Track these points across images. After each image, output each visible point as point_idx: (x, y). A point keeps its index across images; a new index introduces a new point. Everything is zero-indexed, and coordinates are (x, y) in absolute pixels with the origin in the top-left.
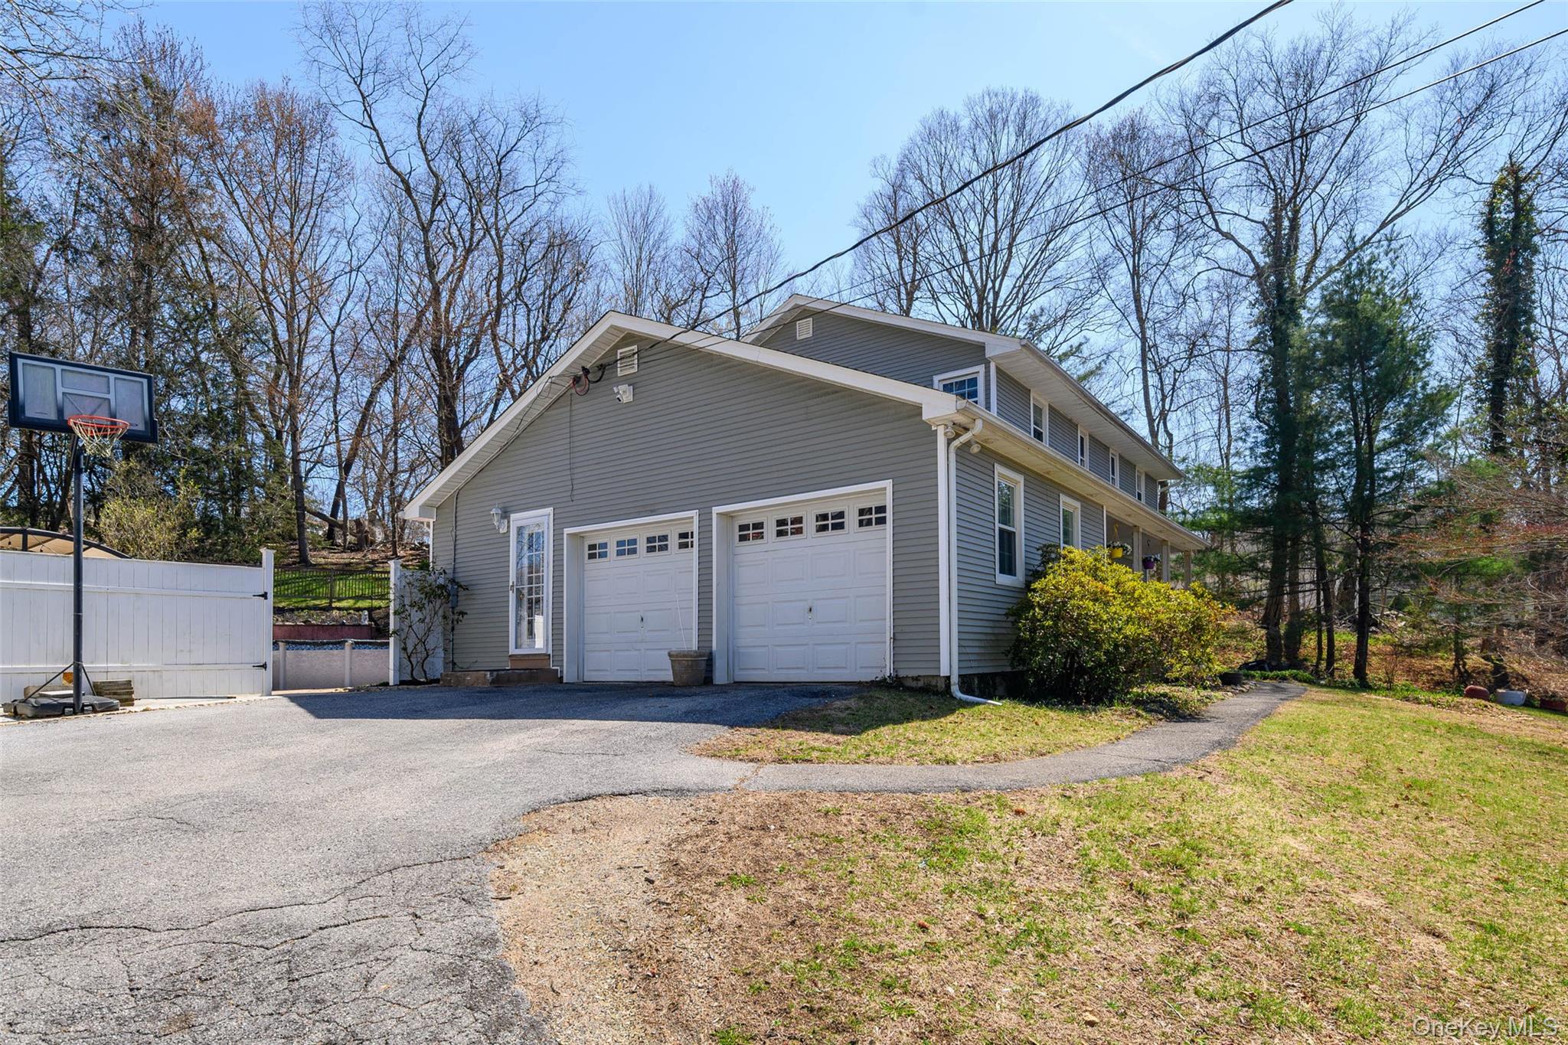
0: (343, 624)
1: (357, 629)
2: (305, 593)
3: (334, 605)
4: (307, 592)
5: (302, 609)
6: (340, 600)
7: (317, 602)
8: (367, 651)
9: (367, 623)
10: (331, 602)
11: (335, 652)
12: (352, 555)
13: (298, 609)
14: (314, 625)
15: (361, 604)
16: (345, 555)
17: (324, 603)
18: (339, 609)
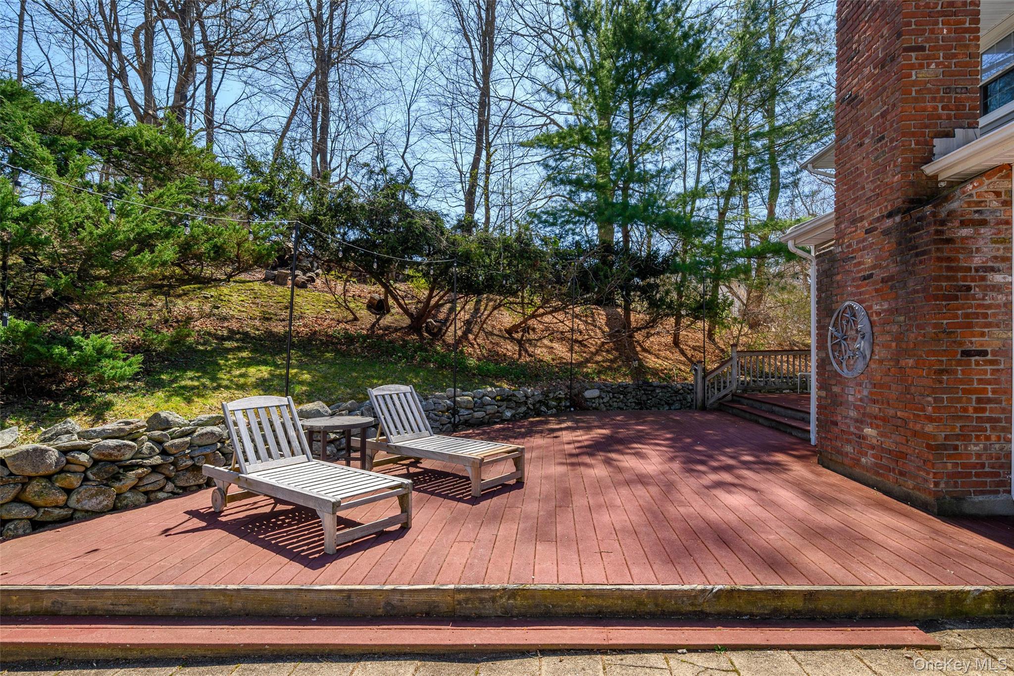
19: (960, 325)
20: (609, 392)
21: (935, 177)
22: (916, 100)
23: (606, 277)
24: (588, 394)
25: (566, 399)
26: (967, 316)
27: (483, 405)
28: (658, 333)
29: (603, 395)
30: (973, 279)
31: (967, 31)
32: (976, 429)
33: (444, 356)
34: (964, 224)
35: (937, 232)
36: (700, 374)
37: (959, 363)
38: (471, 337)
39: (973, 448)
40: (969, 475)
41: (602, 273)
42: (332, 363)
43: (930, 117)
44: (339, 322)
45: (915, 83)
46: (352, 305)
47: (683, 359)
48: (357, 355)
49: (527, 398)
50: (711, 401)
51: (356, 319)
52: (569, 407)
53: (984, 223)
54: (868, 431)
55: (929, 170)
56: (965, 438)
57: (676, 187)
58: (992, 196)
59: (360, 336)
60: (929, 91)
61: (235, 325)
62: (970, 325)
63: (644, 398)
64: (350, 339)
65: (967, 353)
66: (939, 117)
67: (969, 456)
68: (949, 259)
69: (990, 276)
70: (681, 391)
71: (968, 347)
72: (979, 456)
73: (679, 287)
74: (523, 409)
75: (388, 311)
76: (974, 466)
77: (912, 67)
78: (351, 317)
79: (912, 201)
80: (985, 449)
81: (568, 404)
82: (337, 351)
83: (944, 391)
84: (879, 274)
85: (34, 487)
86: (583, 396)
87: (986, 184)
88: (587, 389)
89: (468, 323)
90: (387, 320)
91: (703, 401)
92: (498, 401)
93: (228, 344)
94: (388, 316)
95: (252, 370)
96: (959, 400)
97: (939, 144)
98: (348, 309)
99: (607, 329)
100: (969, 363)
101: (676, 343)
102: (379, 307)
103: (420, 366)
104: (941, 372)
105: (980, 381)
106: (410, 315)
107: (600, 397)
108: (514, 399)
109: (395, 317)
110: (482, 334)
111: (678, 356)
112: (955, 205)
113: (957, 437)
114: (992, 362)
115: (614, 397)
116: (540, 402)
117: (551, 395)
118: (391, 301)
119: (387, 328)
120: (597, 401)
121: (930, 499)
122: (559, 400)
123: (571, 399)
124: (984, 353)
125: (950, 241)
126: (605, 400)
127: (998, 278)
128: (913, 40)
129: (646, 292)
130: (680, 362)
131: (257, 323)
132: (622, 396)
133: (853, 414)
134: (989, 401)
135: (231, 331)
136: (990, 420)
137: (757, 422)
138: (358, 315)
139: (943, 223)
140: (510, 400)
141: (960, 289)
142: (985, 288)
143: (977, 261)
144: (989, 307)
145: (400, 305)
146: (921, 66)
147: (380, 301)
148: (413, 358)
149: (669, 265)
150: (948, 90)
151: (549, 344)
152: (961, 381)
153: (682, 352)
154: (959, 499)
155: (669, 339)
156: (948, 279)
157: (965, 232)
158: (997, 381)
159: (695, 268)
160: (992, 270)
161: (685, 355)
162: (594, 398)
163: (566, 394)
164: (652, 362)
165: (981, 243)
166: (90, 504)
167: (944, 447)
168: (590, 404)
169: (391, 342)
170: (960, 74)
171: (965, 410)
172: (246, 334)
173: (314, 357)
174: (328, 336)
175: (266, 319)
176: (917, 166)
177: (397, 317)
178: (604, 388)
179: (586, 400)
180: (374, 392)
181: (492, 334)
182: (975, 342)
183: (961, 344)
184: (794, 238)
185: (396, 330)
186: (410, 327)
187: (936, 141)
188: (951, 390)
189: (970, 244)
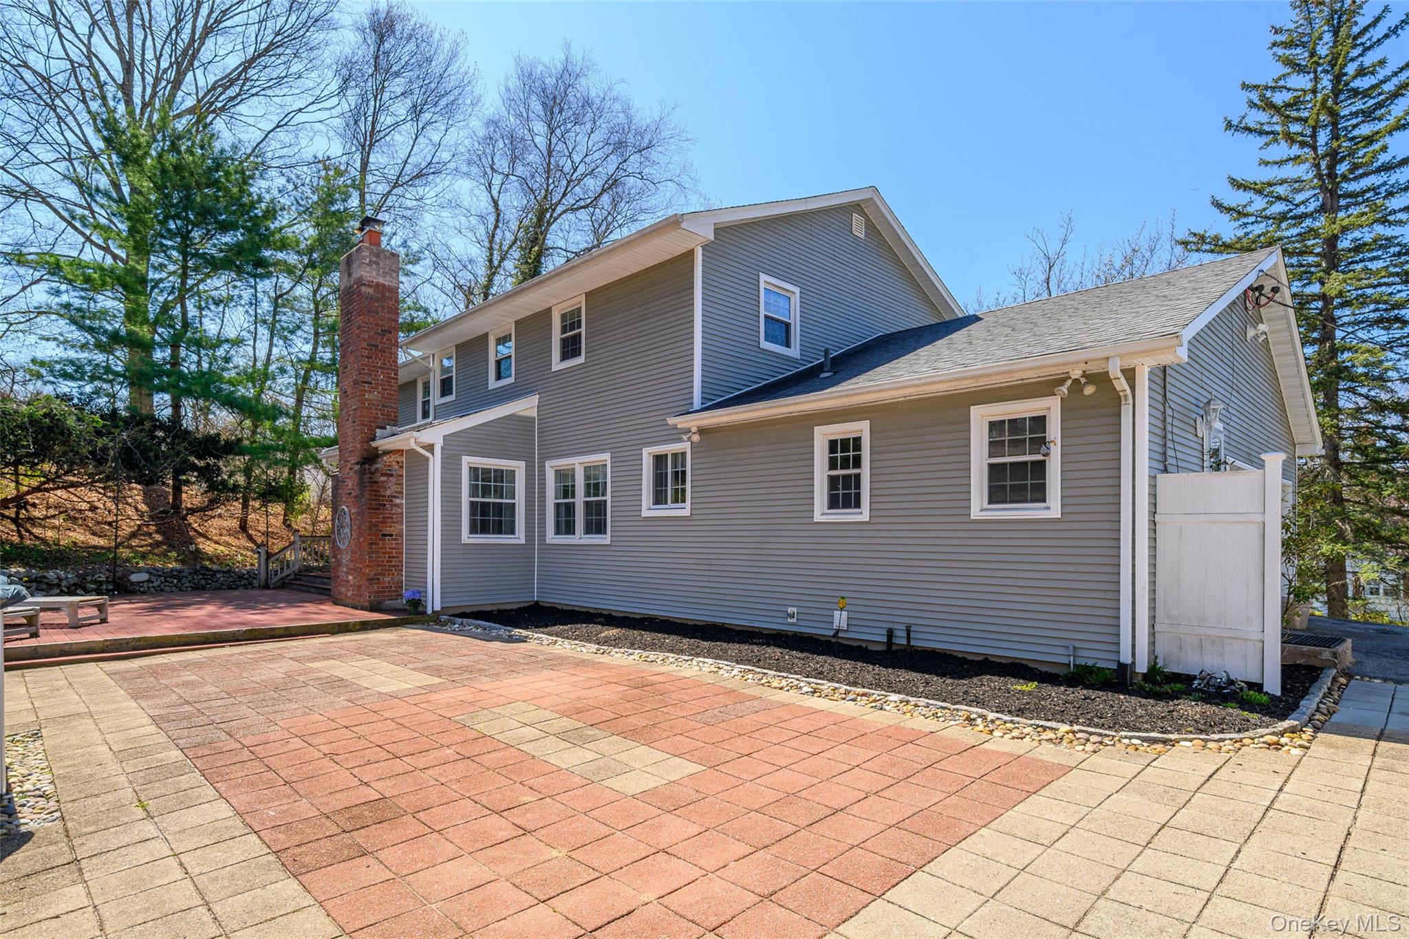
19: (382, 522)
20: (161, 576)
21: (377, 448)
22: (368, 408)
23: (157, 457)
24: (134, 578)
25: (107, 582)
26: (384, 518)
28: (220, 516)
29: (153, 579)
30: (386, 501)
31: (393, 378)
32: (389, 570)
34: (383, 475)
35: (371, 478)
36: (263, 556)
37: (380, 540)
39: (387, 579)
40: (385, 592)
41: (152, 454)
43: (375, 418)
45: (367, 400)
47: (251, 545)
49: (60, 580)
50: (274, 580)
52: (113, 590)
53: (392, 475)
54: (350, 577)
55: (374, 444)
56: (384, 574)
57: (240, 360)
58: (396, 462)
60: (374, 404)
62: (385, 522)
63: (203, 582)
65: (384, 535)
66: (379, 418)
67: (384, 583)
68: (376, 491)
69: (394, 500)
70: (246, 576)
71: (385, 532)
72: (389, 582)
73: (247, 472)
74: (55, 591)
76: (387, 587)
77: (366, 391)
79: (365, 459)
80: (391, 579)
81: (111, 587)
83: (373, 553)
84: (354, 494)
86: (128, 580)
87: (393, 458)
88: (133, 573)
91: (267, 580)
92: (26, 582)
96: (380, 557)
97: (379, 432)
99: (143, 507)
100: (384, 540)
101: (243, 527)
104: (372, 544)
105: (390, 548)
107: (148, 581)
108: (46, 580)
111: (244, 542)
112: (378, 466)
113: (379, 574)
114: (395, 540)
115: (166, 581)
116: (75, 584)
117: (89, 578)
120: (146, 585)
121: (367, 604)
122: (99, 583)
123: (114, 582)
124: (391, 535)
125: (376, 482)
126: (155, 584)
127: (397, 501)
128: (366, 378)
129: (207, 474)
130: (247, 549)
132: (175, 581)
133: (345, 569)
134: (394, 557)
136: (394, 566)
137: (310, 592)
139: (373, 473)
140: (41, 582)
141: (381, 505)
142: (392, 505)
143: (388, 493)
144: (394, 514)
146: (370, 391)
149: (233, 447)
150: (383, 406)
151: (63, 524)
152: (381, 548)
153: (250, 538)
154: (380, 603)
155: (234, 524)
156: (375, 500)
157: (383, 479)
158: (397, 548)
159: (264, 452)
160: (395, 497)
161: (254, 542)
162: (142, 582)
163: (107, 578)
164: (208, 548)
165: (390, 484)
167: (373, 579)
168: (138, 588)
170: (389, 399)
171: (383, 561)
176: (368, 442)
178: (153, 572)
179: (133, 583)
182: (388, 530)
183: (381, 531)
184: (327, 458)
187: (377, 430)
188: (376, 553)
189: (385, 484)
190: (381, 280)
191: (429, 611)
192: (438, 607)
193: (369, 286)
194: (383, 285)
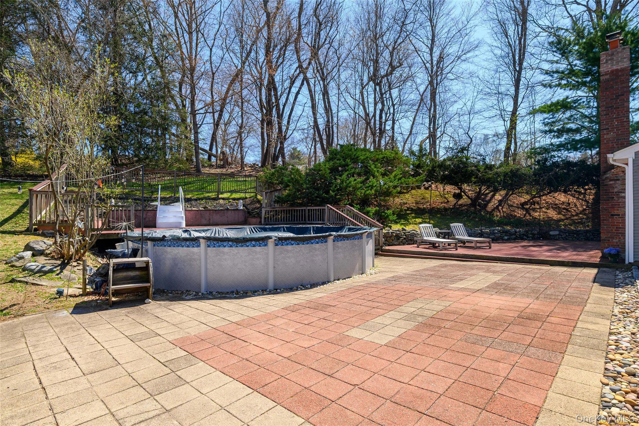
0: (228, 209)
1: (236, 212)
2: (201, 189)
3: (220, 196)
4: (203, 188)
5: (202, 199)
6: (222, 193)
7: (210, 195)
8: (290, 247)
9: (242, 208)
10: (218, 195)
11: (258, 249)
12: (221, 170)
13: (199, 199)
14: (210, 210)
15: (235, 196)
16: (218, 170)
17: (213, 195)
18: (223, 199)
19: (610, 208)
20: (566, 233)
22: (606, 143)
24: (552, 233)
25: (538, 234)
26: (612, 205)
27: (494, 234)
29: (562, 234)
30: (614, 195)
31: (625, 122)
32: (616, 236)
33: (483, 216)
34: (611, 180)
37: (610, 218)
38: (500, 208)
42: (439, 218)
43: (612, 148)
44: (442, 203)
45: (605, 139)
46: (447, 196)
48: (448, 215)
51: (448, 201)
52: (540, 237)
53: (618, 180)
56: (613, 238)
58: (621, 172)
59: (450, 208)
60: (610, 140)
61: (408, 206)
62: (614, 207)
64: (446, 209)
65: (612, 215)
66: (614, 148)
68: (606, 190)
69: (619, 194)
71: (613, 213)
72: (617, 243)
74: (514, 236)
75: (462, 197)
76: (615, 245)
77: (605, 134)
78: (446, 201)
80: (619, 241)
82: (441, 214)
85: (388, 238)
86: (548, 234)
88: (553, 231)
89: (500, 201)
90: (460, 202)
92: (501, 232)
93: (408, 212)
94: (462, 200)
95: (417, 220)
98: (445, 198)
100: (613, 218)
102: (458, 196)
103: (472, 219)
104: (603, 220)
105: (617, 223)
106: (471, 199)
107: (559, 235)
108: (509, 232)
109: (464, 200)
110: (506, 206)
112: (608, 175)
113: (609, 237)
114: (621, 218)
115: (569, 235)
116: (524, 234)
117: (530, 232)
118: (463, 194)
119: (461, 205)
120: (557, 236)
122: (534, 234)
123: (541, 234)
124: (618, 215)
125: (607, 185)
126: (563, 237)
127: (623, 195)
128: (605, 127)
131: (414, 205)
132: (575, 235)
134: (620, 228)
135: (408, 208)
136: (620, 233)
138: (449, 200)
139: (604, 180)
140: (507, 233)
141: (610, 198)
142: (618, 197)
143: (616, 190)
144: (620, 202)
145: (466, 195)
146: (608, 134)
147: (459, 193)
148: (470, 217)
150: (618, 140)
151: (546, 210)
152: (611, 223)
156: (605, 195)
157: (611, 182)
158: (623, 223)
160: (621, 192)
162: (554, 235)
163: (538, 232)
165: (617, 185)
166: (395, 243)
167: (605, 240)
169: (462, 210)
170: (622, 134)
171: (612, 230)
172: (412, 208)
173: (433, 216)
174: (438, 208)
175: (417, 203)
176: (606, 163)
177: (466, 200)
178: (564, 231)
179: (551, 235)
180: (452, 225)
181: (512, 206)
182: (616, 212)
183: (610, 212)
185: (465, 206)
186: (470, 204)
188: (606, 225)
189: (613, 185)
190: (615, 68)
191: (627, 262)
192: (632, 260)
193: (606, 74)
194: (618, 69)
